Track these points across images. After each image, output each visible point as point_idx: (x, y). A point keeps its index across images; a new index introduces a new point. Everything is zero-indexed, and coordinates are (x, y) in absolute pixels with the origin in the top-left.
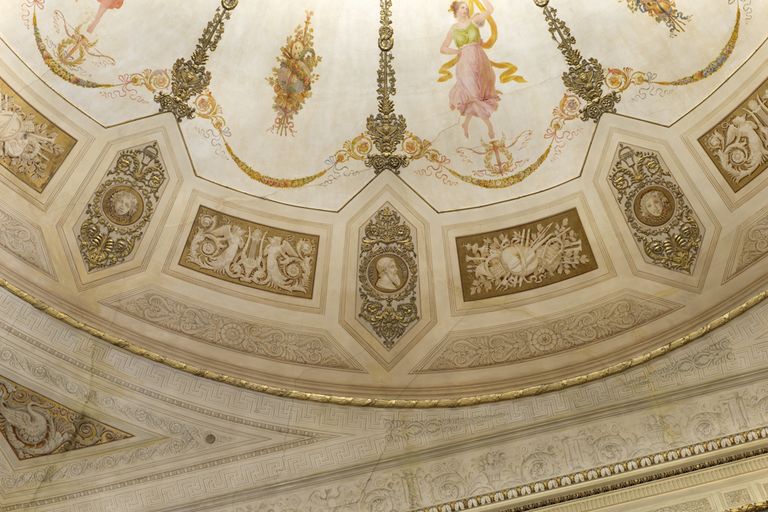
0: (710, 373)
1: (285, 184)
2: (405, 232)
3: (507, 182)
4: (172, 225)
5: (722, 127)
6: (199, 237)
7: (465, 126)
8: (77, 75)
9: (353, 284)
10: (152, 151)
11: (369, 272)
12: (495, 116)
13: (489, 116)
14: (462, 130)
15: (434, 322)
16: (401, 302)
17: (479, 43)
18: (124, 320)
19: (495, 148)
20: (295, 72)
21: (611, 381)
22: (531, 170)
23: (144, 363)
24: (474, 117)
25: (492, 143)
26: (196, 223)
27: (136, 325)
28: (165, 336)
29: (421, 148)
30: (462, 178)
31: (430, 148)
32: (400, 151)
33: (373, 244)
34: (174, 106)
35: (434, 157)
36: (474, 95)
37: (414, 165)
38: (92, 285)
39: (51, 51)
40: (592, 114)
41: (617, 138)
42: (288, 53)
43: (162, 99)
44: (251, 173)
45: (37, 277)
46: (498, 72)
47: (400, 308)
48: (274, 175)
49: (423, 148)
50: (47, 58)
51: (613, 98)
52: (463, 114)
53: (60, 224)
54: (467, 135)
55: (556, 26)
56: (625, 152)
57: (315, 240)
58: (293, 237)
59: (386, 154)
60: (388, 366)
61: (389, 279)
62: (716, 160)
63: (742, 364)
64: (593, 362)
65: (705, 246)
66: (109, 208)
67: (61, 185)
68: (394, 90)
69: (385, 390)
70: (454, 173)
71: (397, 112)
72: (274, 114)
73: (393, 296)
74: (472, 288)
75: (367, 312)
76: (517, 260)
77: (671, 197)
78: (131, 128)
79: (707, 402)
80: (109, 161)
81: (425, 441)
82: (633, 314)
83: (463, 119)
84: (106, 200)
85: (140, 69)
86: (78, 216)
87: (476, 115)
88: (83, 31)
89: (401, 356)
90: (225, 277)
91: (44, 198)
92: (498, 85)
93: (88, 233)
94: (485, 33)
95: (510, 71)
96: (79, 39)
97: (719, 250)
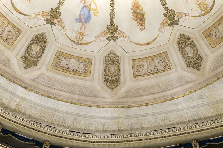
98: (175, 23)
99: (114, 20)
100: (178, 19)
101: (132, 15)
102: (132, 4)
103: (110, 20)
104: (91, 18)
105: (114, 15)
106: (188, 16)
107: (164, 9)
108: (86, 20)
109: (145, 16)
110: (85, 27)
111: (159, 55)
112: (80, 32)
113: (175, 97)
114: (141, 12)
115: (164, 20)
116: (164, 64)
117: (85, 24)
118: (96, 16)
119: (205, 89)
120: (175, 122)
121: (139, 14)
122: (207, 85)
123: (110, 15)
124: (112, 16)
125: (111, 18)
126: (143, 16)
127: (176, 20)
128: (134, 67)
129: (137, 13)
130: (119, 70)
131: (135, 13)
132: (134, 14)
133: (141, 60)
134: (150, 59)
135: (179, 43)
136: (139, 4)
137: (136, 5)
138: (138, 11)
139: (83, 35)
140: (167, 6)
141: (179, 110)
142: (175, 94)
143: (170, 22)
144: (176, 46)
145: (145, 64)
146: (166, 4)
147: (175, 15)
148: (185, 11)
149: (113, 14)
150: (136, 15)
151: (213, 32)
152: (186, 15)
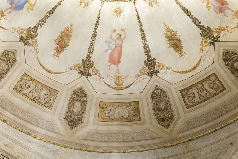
4: (177, 101)
6: (186, 98)
7: (225, 15)
8: (125, 86)
10: (157, 88)
18: (186, 133)
20: (173, 40)
23: (200, 140)
24: (225, 11)
25: (235, 13)
26: (182, 95)
27: (190, 132)
28: (199, 129)
29: (219, 30)
34: (153, 73)
36: (220, 6)
37: (221, 35)
38: (171, 131)
39: (114, 86)
42: (168, 37)
43: (149, 74)
44: (185, 72)
45: (157, 141)
50: (115, 88)
53: (151, 124)
58: (208, 78)
59: (212, 39)
66: (159, 110)
67: (144, 114)
72: (178, 54)
78: (148, 87)
80: (150, 99)
84: (157, 108)
85: (138, 71)
86: (154, 118)
88: (117, 75)
90: (201, 102)
91: (142, 121)
93: (159, 120)
96: (118, 78)
98: (85, 74)
99: (39, 28)
100: (91, 74)
101: (58, 37)
102: (66, 28)
103: (37, 25)
104: (22, 9)
105: (43, 24)
106: (101, 78)
107: (86, 55)
108: (17, 7)
109: (67, 48)
110: (10, 12)
111: (50, 89)
112: (3, 12)
113: (33, 135)
114: (67, 42)
115: (80, 64)
116: (48, 100)
117: (13, 10)
118: (28, 11)
119: (63, 148)
120: (15, 155)
121: (64, 41)
122: (67, 147)
123: (40, 21)
124: (41, 23)
125: (38, 24)
126: (65, 46)
127: (89, 73)
128: (20, 80)
129: (63, 40)
130: (7, 72)
131: (61, 37)
132: (59, 37)
133: (32, 79)
134: (40, 85)
135: (74, 93)
136: (71, 33)
137: (67, 32)
138: (65, 39)
139: (3, 16)
140: (91, 55)
141: (27, 148)
142: (35, 132)
143: (82, 70)
144: (70, 93)
145: (32, 86)
146: (92, 53)
147: (92, 68)
148: (101, 72)
149: (43, 22)
150: (61, 39)
151: (109, 108)
152: (99, 76)
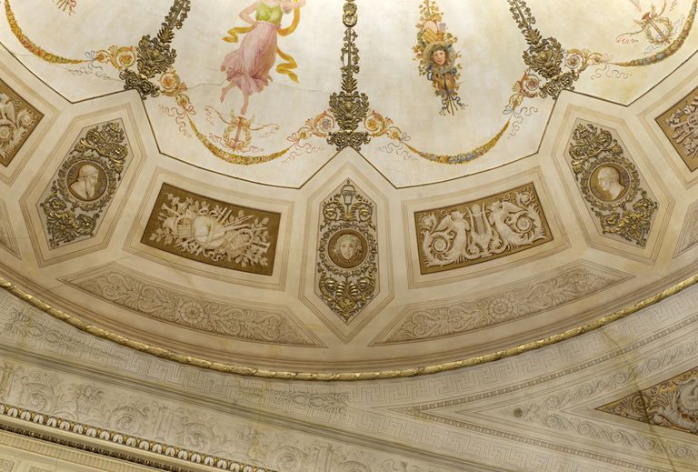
0: (316, 416)
1: (39, 53)
2: (122, 154)
3: (234, 160)
5: (441, 213)
9: (51, 173)
11: (70, 171)
12: (255, 96)
13: (249, 93)
14: (221, 92)
15: (104, 245)
16: (84, 213)
17: (276, 26)
19: (240, 124)
21: (230, 378)
22: (260, 160)
30: (198, 134)
31: (184, 92)
32: (156, 81)
33: (87, 148)
35: (183, 103)
40: (339, 141)
41: (348, 174)
46: (279, 60)
47: (81, 217)
48: (34, 39)
49: (178, 90)
51: (364, 138)
52: (229, 79)
54: (222, 99)
55: (350, 49)
56: (348, 190)
57: (38, 116)
60: (42, 263)
61: (84, 187)
62: (420, 238)
63: (349, 422)
64: (223, 354)
65: (371, 306)
68: (181, 25)
69: (28, 283)
70: (193, 126)
71: (173, 45)
73: (80, 203)
74: (153, 234)
75: (49, 205)
76: (206, 231)
77: (366, 248)
79: (302, 440)
81: (39, 346)
82: (280, 331)
83: (227, 83)
87: (240, 86)
89: (59, 260)
92: (273, 72)
94: (287, 21)
95: (288, 66)
97: (381, 315)
